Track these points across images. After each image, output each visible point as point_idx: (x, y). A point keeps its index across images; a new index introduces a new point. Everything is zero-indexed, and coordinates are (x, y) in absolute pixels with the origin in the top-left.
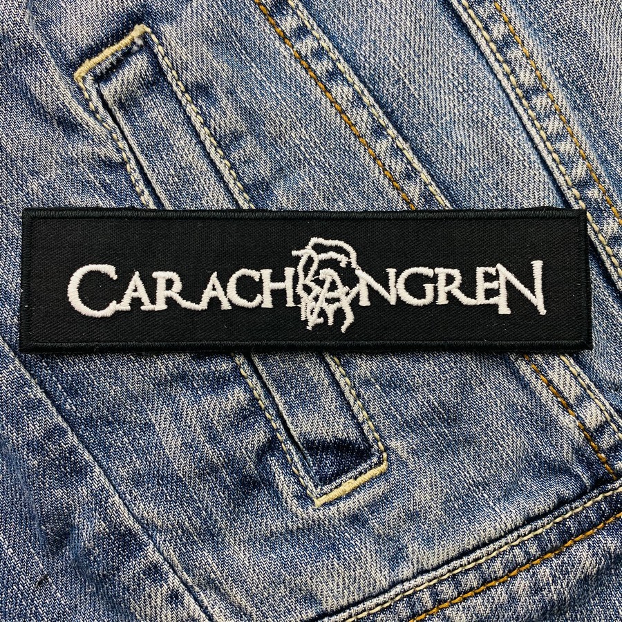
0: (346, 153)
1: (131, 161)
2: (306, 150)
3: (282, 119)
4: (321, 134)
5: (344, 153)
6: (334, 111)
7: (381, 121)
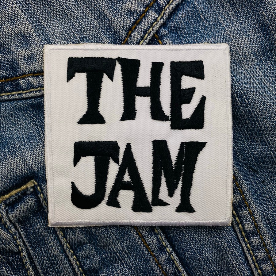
0: (142, 259)
1: (24, 252)
2: (120, 255)
3: (107, 238)
4: (129, 247)
5: (141, 258)
6: (138, 237)
7: (163, 243)
